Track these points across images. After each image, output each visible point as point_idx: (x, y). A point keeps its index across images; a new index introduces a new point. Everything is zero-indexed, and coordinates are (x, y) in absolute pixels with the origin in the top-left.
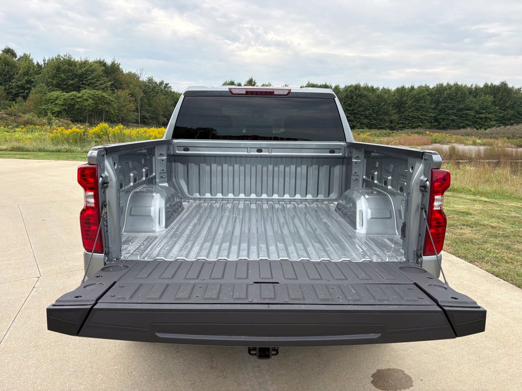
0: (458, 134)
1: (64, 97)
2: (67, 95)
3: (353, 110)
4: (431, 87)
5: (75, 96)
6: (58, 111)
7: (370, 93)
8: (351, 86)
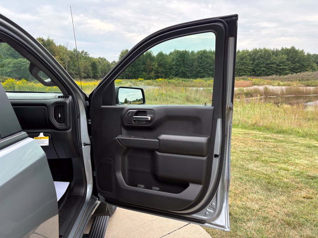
0: (268, 79)
1: (13, 62)
2: (15, 61)
3: (203, 66)
4: (250, 51)
5: (21, 61)
6: (10, 71)
7: (213, 55)
8: (201, 51)
